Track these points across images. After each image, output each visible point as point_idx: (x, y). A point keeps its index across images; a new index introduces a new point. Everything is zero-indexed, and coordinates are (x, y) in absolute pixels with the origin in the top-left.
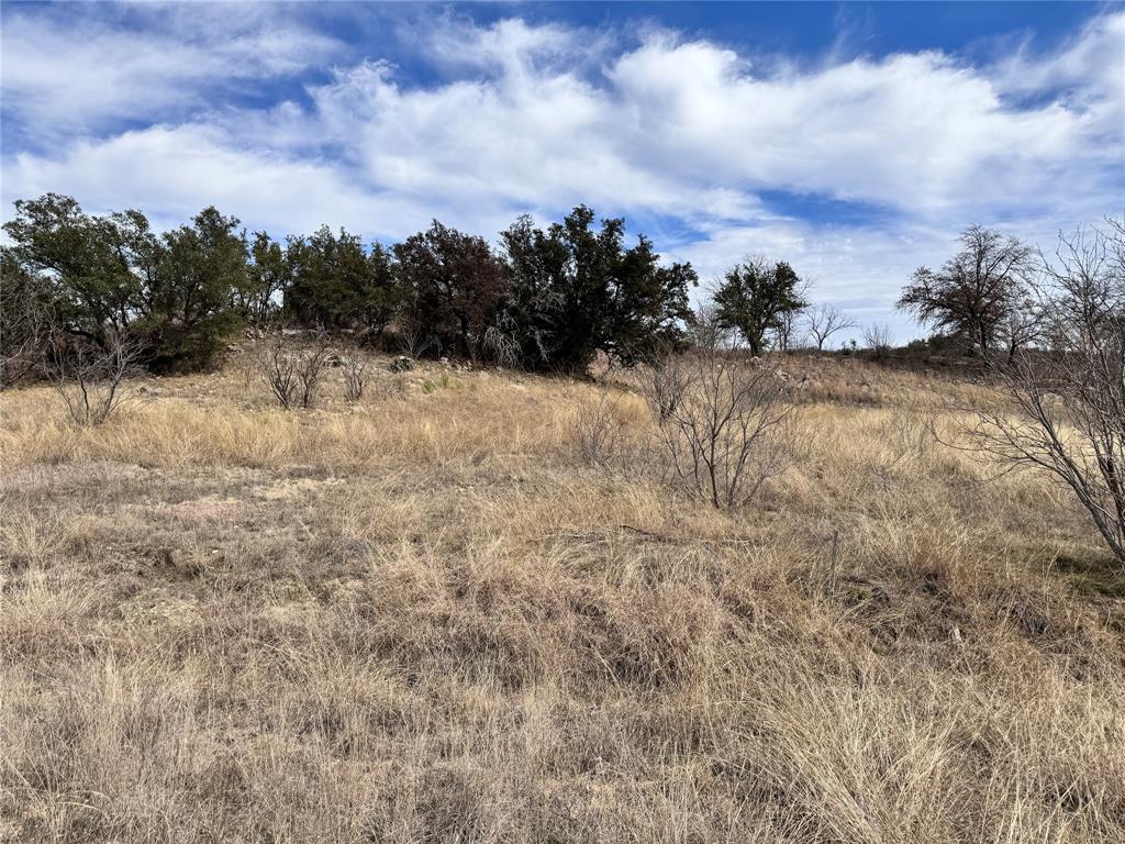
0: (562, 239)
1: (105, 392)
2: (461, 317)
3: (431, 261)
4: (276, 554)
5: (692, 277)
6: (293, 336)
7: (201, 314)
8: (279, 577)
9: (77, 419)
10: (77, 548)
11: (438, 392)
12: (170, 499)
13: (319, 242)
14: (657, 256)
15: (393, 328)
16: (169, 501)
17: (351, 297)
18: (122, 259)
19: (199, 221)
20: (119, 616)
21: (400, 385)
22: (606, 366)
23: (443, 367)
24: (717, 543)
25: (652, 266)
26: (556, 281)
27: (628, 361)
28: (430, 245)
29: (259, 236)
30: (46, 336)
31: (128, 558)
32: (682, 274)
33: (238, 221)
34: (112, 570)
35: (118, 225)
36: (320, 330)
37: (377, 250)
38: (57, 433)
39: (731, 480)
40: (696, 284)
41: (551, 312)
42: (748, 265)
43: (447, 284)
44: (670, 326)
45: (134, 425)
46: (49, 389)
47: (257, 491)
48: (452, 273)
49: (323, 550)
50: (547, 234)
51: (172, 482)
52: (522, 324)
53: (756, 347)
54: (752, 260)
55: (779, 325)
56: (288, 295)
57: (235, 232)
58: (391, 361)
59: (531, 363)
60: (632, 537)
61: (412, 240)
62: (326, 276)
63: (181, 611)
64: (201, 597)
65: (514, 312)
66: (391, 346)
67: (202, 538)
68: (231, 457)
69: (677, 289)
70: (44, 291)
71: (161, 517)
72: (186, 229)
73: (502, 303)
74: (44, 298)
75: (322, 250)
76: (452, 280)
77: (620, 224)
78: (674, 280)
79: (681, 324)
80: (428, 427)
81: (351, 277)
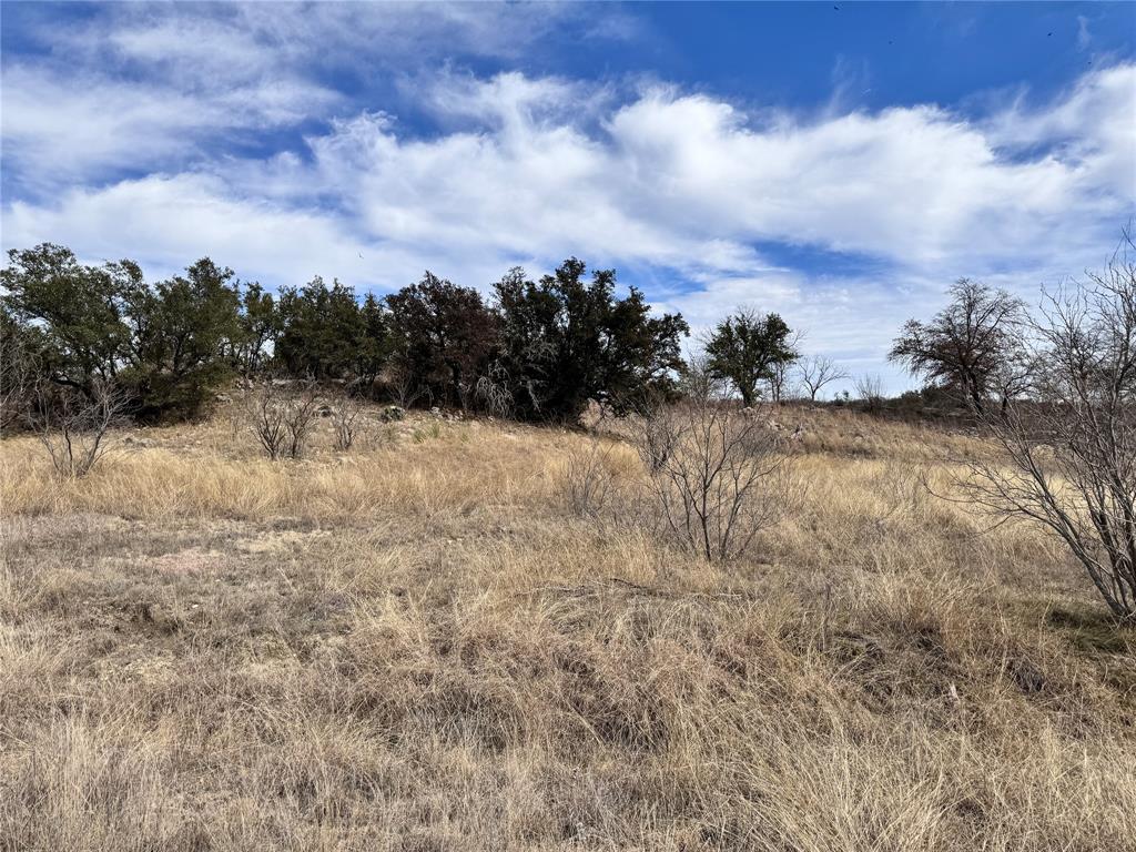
0: (554, 291)
1: (89, 442)
2: (452, 367)
3: (423, 311)
4: (257, 609)
5: (684, 327)
6: (283, 386)
7: (190, 364)
8: (260, 633)
9: (59, 469)
10: (52, 603)
11: (430, 442)
12: (151, 552)
13: (312, 293)
14: (649, 307)
15: (384, 378)
16: (150, 554)
17: (343, 347)
18: (114, 310)
19: (193, 271)
20: (94, 674)
21: (390, 434)
22: (598, 416)
23: (434, 417)
24: (709, 597)
25: (643, 318)
26: (548, 331)
27: (620, 411)
28: (423, 295)
29: (251, 287)
30: (32, 385)
31: (105, 613)
32: (673, 325)
33: (232, 273)
34: (88, 625)
35: (112, 275)
36: (311, 380)
37: (371, 301)
38: (39, 484)
39: (724, 532)
40: (687, 335)
41: (543, 362)
42: (740, 317)
43: (439, 334)
44: (662, 376)
45: (118, 476)
46: (33, 440)
47: (241, 543)
48: (445, 323)
49: (306, 605)
50: (538, 285)
51: (155, 534)
52: (514, 373)
53: (749, 397)
54: (744, 311)
55: (771, 376)
56: (279, 345)
57: (228, 283)
58: (382, 411)
59: (523, 413)
60: (622, 591)
61: (405, 291)
62: (318, 326)
63: (156, 668)
64: (178, 654)
65: (506, 362)
66: (382, 395)
67: (182, 592)
68: (215, 509)
69: (668, 339)
70: (32, 340)
71: (142, 571)
72: (177, 279)
73: (494, 354)
74: (31, 348)
75: (315, 301)
76: (445, 330)
77: (611, 275)
78: (665, 330)
79: (673, 375)
80: (418, 477)
81: (344, 328)
